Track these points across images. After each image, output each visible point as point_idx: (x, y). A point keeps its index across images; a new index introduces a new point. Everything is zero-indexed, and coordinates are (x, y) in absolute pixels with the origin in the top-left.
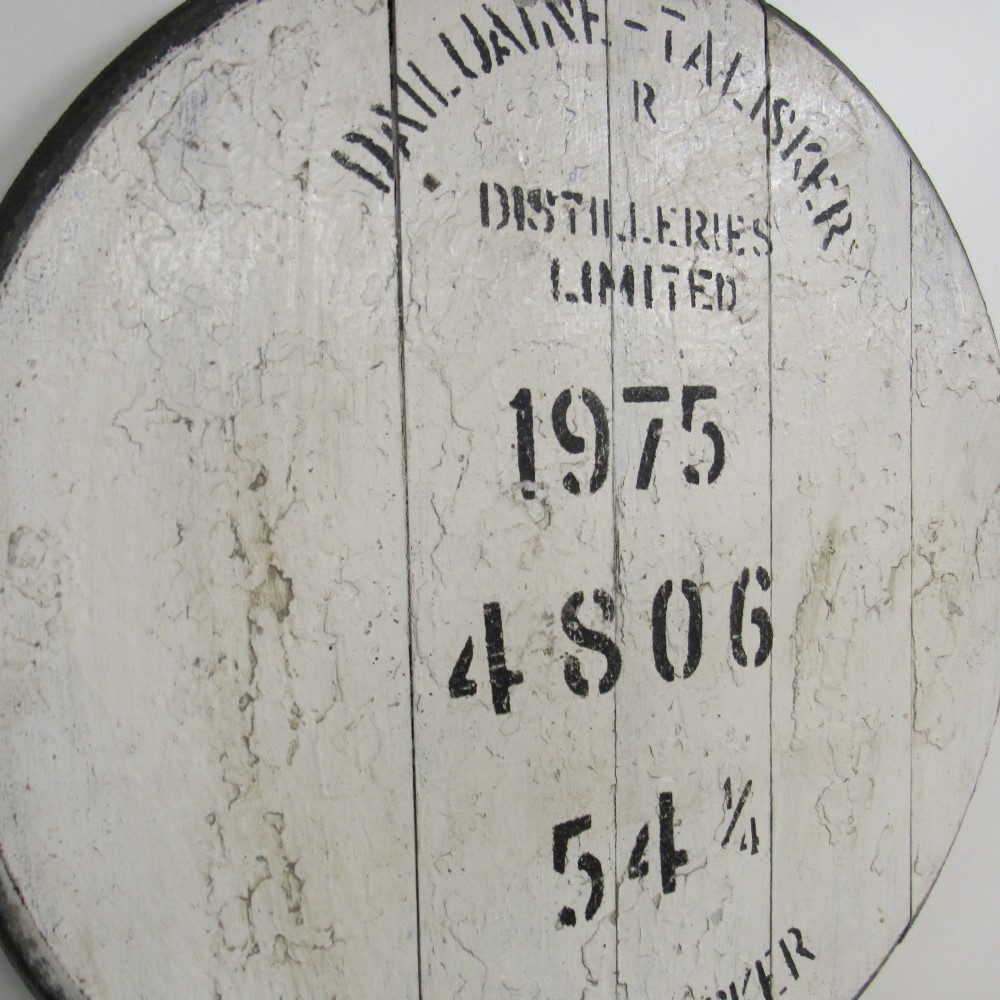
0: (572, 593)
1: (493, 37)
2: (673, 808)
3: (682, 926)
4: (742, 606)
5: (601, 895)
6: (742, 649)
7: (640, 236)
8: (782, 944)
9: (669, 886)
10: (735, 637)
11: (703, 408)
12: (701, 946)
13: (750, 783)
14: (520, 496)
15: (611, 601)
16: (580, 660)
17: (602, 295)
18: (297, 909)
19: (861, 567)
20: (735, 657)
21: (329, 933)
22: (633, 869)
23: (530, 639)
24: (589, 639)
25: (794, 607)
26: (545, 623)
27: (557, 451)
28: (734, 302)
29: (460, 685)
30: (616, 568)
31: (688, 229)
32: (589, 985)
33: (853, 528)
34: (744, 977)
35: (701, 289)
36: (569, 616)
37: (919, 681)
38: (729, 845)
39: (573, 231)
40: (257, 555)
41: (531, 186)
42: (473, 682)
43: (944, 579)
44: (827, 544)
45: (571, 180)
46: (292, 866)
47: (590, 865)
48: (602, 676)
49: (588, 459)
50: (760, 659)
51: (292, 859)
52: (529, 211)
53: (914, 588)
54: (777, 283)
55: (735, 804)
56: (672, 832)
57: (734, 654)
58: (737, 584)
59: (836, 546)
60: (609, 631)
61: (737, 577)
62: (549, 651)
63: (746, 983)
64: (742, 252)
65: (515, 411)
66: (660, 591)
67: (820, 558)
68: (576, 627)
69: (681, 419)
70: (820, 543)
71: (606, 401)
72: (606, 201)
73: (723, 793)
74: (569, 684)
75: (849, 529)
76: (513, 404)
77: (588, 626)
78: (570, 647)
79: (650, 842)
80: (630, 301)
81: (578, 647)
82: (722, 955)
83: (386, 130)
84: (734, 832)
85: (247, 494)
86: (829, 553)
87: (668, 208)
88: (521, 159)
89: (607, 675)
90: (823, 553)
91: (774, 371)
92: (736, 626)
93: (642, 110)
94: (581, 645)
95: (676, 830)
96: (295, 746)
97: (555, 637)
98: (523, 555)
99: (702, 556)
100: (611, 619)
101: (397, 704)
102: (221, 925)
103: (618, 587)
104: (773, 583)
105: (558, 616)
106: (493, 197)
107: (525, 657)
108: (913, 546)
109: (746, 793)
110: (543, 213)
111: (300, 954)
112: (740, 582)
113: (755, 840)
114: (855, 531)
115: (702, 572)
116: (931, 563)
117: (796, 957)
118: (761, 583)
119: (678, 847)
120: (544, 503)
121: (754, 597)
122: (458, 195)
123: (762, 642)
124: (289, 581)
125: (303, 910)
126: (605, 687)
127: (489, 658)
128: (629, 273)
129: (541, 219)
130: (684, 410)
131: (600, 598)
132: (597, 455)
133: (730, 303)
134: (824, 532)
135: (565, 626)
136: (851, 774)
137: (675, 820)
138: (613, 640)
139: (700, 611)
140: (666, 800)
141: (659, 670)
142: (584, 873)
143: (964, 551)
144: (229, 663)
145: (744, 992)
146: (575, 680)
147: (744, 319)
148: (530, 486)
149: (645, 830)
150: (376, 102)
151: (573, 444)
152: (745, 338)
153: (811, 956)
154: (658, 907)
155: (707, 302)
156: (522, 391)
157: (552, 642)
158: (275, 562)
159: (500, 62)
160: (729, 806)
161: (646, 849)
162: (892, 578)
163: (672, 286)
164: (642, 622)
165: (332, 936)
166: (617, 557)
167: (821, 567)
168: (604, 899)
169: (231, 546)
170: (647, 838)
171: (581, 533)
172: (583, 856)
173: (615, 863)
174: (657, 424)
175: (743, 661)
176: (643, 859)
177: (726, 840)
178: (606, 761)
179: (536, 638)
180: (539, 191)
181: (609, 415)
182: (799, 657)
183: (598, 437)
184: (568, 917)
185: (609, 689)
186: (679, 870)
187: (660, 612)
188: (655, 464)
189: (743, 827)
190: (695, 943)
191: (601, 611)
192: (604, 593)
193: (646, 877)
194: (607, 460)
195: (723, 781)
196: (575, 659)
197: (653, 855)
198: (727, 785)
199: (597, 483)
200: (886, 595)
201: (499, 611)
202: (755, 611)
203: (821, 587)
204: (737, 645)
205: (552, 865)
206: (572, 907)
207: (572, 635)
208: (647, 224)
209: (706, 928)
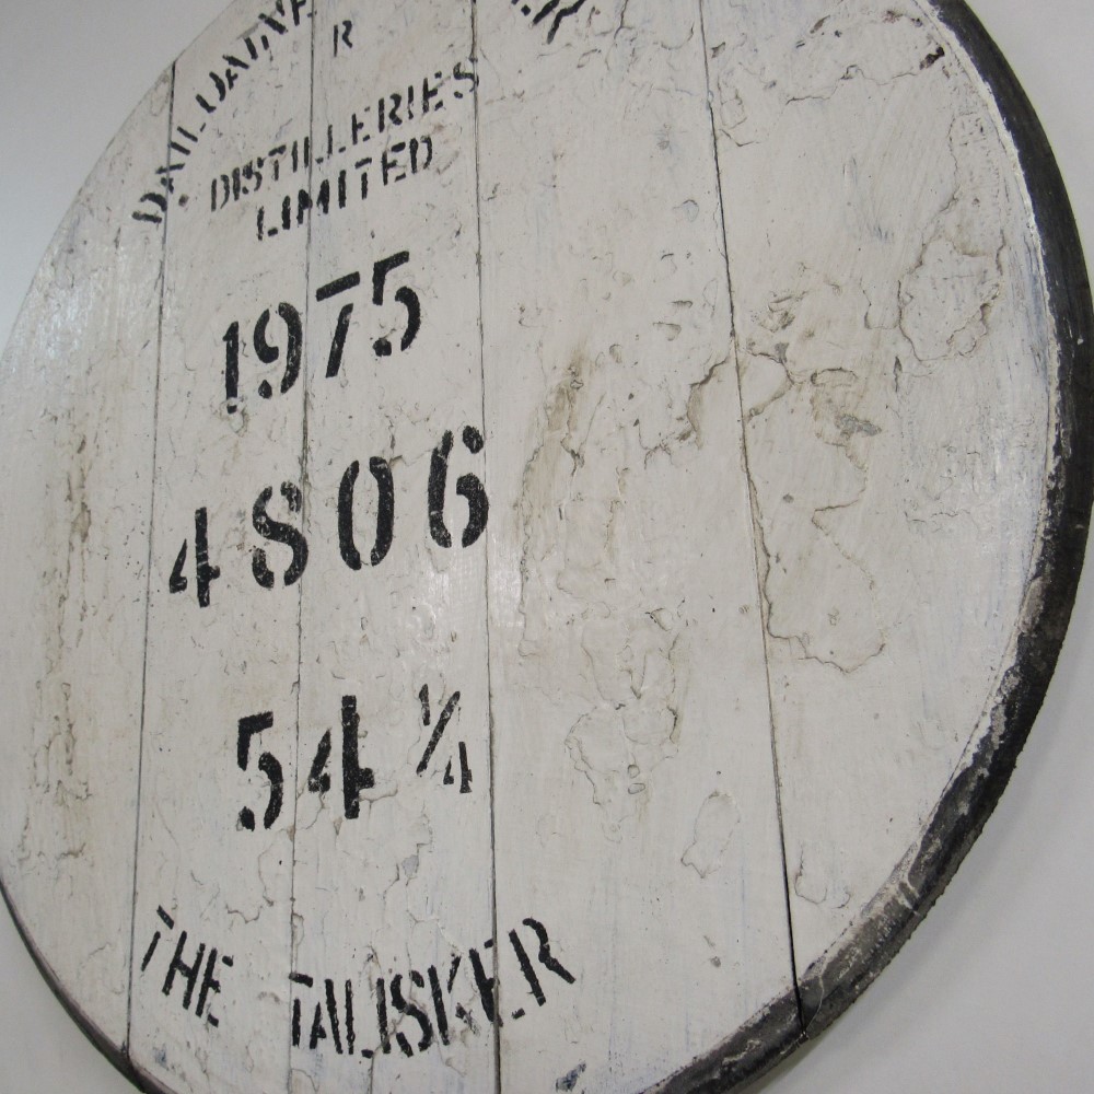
0: (262, 490)
1: (228, 72)
2: (357, 716)
3: (366, 864)
4: (444, 476)
5: (279, 803)
6: (444, 527)
7: (335, 149)
8: (514, 937)
9: (352, 812)
10: (433, 513)
11: (395, 276)
12: (388, 896)
13: (457, 696)
14: (225, 411)
15: (298, 492)
16: (267, 553)
17: (300, 218)
18: (69, 762)
19: (631, 396)
20: (434, 537)
21: (84, 787)
22: (313, 781)
23: (226, 536)
24: (276, 531)
25: (519, 467)
26: (239, 520)
27: (256, 365)
28: (429, 158)
29: (177, 583)
30: (303, 460)
31: (381, 117)
32: (265, 904)
33: (612, 349)
34: (450, 966)
35: (394, 164)
36: (259, 511)
37: (772, 552)
38: (425, 773)
39: (277, 178)
40: (77, 496)
41: (246, 162)
42: (185, 578)
43: (819, 380)
44: (569, 378)
45: (277, 137)
46: (71, 726)
47: (271, 766)
48: (287, 567)
49: (280, 363)
50: (470, 537)
51: (72, 721)
52: (244, 181)
53: (747, 406)
54: (484, 112)
55: (435, 720)
56: (356, 745)
57: (433, 533)
58: (436, 451)
59: (584, 377)
60: (295, 521)
61: (437, 442)
62: (240, 547)
63: (453, 975)
64: (440, 105)
65: (225, 343)
66: (346, 473)
67: (557, 398)
68: (264, 520)
69: (372, 296)
70: (558, 378)
71: (299, 307)
72: (307, 140)
73: (419, 704)
74: (256, 576)
75: (606, 351)
76: (225, 338)
77: (274, 518)
78: (258, 540)
79: (332, 753)
80: (326, 210)
81: (265, 540)
82: (417, 922)
83: (163, 181)
84: (433, 757)
85: (77, 456)
86: (571, 389)
87: (362, 111)
88: (240, 146)
89: (293, 566)
90: (561, 392)
91: (482, 203)
92: (436, 500)
93: (341, 42)
94: (268, 537)
95: (360, 742)
96: (81, 634)
97: (246, 533)
98: (225, 462)
99: (393, 429)
100: (298, 510)
101: (138, 600)
102: (35, 765)
103: (305, 477)
104: (486, 445)
105: (250, 512)
106: (220, 185)
107: (223, 553)
108: (737, 346)
109: (450, 708)
110: (254, 178)
111: (70, 801)
112: (440, 448)
113: (467, 775)
114: (617, 349)
115: (392, 446)
116: (782, 361)
117: (540, 969)
118: (470, 446)
119: (363, 765)
120: (243, 414)
121: (460, 462)
122: (199, 198)
123: (472, 516)
124: (89, 512)
125: (73, 764)
126: (290, 578)
127: (197, 557)
128: (325, 187)
129: (250, 183)
130: (375, 287)
131: (287, 491)
132: (288, 358)
133: (425, 161)
134: (563, 362)
135: (254, 521)
136: (629, 699)
137: (360, 731)
138: (300, 531)
139: (391, 488)
140: (349, 703)
141: (344, 558)
142: (264, 774)
143: (867, 326)
144: (57, 573)
145: (450, 988)
146: (261, 572)
147: (441, 168)
148: (233, 402)
149: (327, 737)
150: (158, 167)
151: (268, 354)
152: (444, 186)
153: (569, 978)
154: (337, 833)
155: (400, 173)
156: (232, 324)
157: (243, 537)
158: (84, 501)
159: (231, 85)
160: (426, 722)
161: (328, 760)
162: (694, 401)
163: (364, 177)
164: (329, 508)
165: (87, 790)
166: (305, 448)
167: (559, 409)
168: (283, 808)
169: (66, 493)
170: (329, 748)
171: (271, 432)
172: (263, 755)
173: (296, 769)
174: (348, 309)
175: (445, 541)
176: (324, 771)
177: (422, 766)
178: (288, 655)
179: (232, 534)
180: (251, 163)
181: (302, 318)
182: (529, 530)
183: (291, 340)
184: (247, 819)
185: (294, 581)
186: (363, 792)
187: (348, 496)
188: (344, 349)
189: (446, 751)
190: (381, 892)
191: (287, 502)
192: (291, 484)
193: (327, 794)
194: (299, 359)
195: (419, 690)
196: (262, 551)
197: (335, 768)
198: (424, 694)
199: (287, 383)
200: (684, 426)
201: (206, 515)
202: (461, 480)
203: (560, 434)
204: (437, 524)
205: (236, 760)
206: (252, 810)
207: (259, 527)
208: (343, 134)
209: (395, 877)
